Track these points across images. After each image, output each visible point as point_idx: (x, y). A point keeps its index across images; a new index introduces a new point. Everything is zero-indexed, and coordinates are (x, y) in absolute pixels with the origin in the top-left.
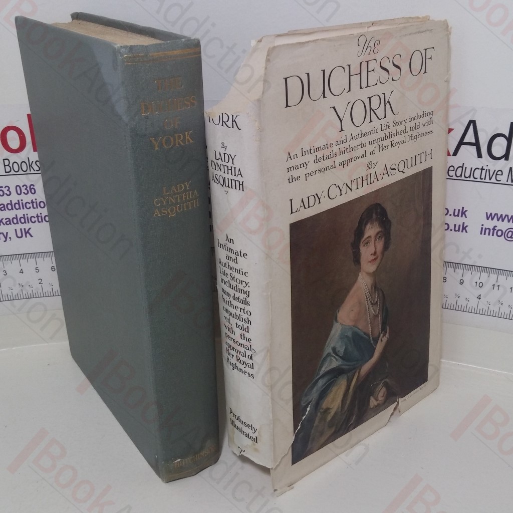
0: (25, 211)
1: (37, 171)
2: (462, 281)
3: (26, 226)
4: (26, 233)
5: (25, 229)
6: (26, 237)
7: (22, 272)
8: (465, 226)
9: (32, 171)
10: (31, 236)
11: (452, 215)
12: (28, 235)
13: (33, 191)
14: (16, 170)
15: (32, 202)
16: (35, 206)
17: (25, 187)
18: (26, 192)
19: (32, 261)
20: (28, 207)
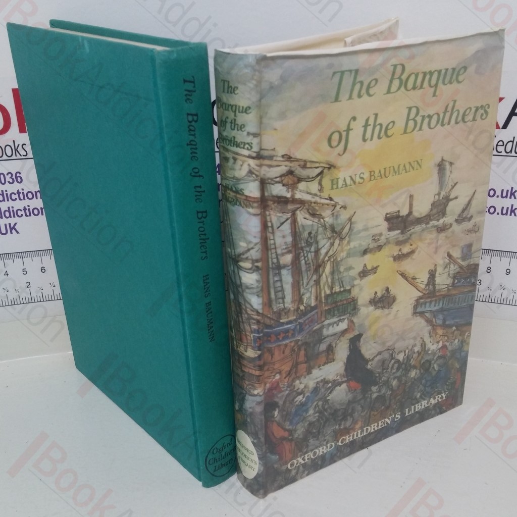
1: (24, 156)
2: (508, 271)
3: (12, 221)
4: (11, 229)
5: (10, 224)
6: (11, 233)
7: (7, 275)
8: (513, 209)
11: (500, 196)
12: (14, 231)
13: (19, 179)
15: (19, 193)
16: (22, 197)
17: (10, 175)
19: (18, 261)
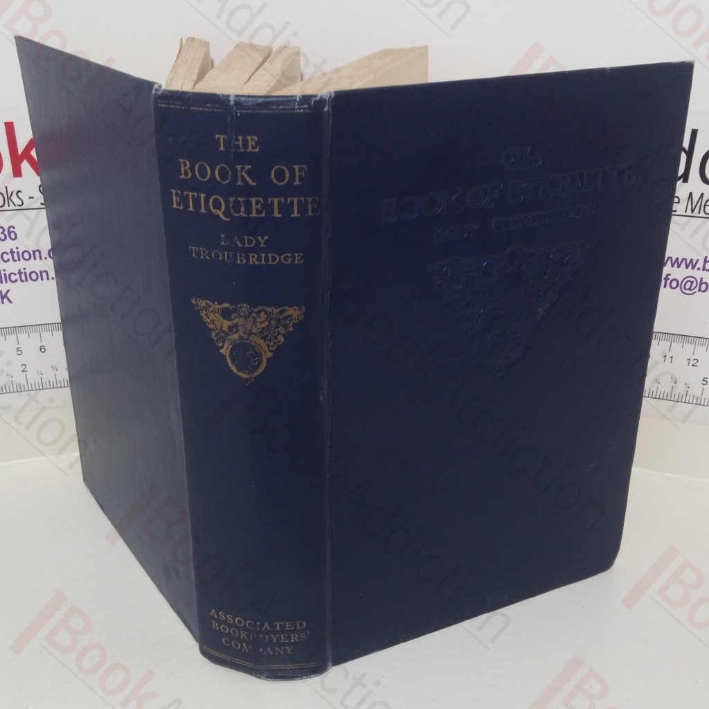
1: (19, 206)
3: (3, 287)
4: (2, 298)
6: (3, 303)
9: (12, 207)
10: (10, 302)
12: (5, 300)
13: (13, 235)
15: (12, 252)
16: (16, 258)
19: (11, 339)
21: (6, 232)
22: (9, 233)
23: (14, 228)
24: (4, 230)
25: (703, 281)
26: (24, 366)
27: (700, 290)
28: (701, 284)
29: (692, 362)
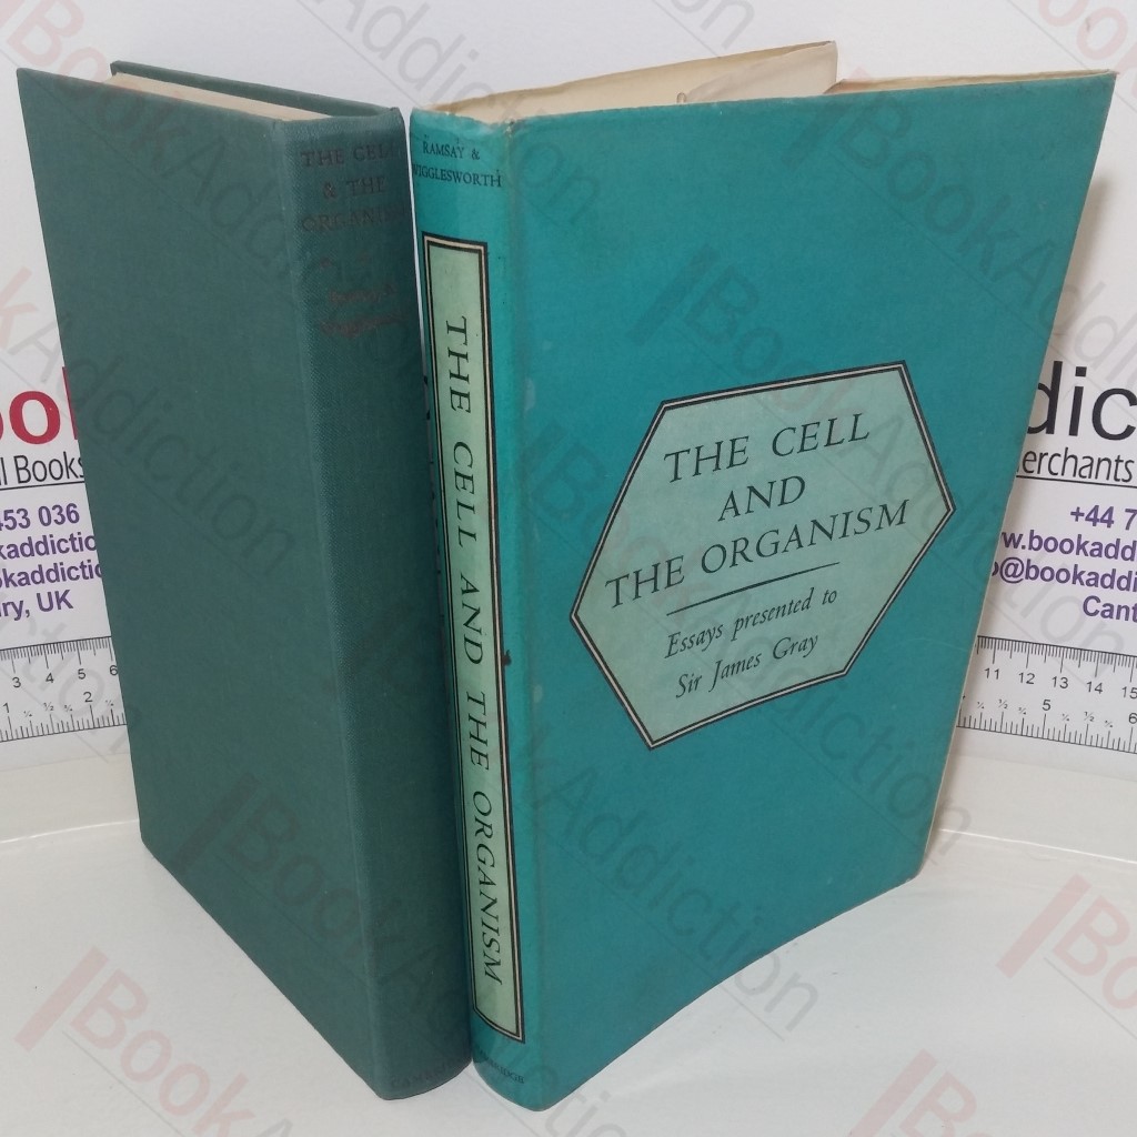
0: (58, 558)
9: (73, 478)
10: (70, 607)
14: (41, 476)
18: (60, 519)
20: (64, 549)
21: (64, 513)
22: (69, 513)
23: (75, 506)
24: (61, 510)
25: (1032, 564)
26: (88, 695)
27: (1027, 577)
28: (1029, 568)
29: (1026, 678)
